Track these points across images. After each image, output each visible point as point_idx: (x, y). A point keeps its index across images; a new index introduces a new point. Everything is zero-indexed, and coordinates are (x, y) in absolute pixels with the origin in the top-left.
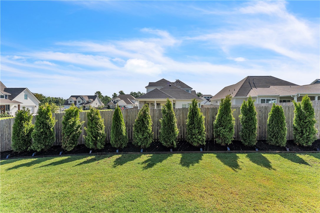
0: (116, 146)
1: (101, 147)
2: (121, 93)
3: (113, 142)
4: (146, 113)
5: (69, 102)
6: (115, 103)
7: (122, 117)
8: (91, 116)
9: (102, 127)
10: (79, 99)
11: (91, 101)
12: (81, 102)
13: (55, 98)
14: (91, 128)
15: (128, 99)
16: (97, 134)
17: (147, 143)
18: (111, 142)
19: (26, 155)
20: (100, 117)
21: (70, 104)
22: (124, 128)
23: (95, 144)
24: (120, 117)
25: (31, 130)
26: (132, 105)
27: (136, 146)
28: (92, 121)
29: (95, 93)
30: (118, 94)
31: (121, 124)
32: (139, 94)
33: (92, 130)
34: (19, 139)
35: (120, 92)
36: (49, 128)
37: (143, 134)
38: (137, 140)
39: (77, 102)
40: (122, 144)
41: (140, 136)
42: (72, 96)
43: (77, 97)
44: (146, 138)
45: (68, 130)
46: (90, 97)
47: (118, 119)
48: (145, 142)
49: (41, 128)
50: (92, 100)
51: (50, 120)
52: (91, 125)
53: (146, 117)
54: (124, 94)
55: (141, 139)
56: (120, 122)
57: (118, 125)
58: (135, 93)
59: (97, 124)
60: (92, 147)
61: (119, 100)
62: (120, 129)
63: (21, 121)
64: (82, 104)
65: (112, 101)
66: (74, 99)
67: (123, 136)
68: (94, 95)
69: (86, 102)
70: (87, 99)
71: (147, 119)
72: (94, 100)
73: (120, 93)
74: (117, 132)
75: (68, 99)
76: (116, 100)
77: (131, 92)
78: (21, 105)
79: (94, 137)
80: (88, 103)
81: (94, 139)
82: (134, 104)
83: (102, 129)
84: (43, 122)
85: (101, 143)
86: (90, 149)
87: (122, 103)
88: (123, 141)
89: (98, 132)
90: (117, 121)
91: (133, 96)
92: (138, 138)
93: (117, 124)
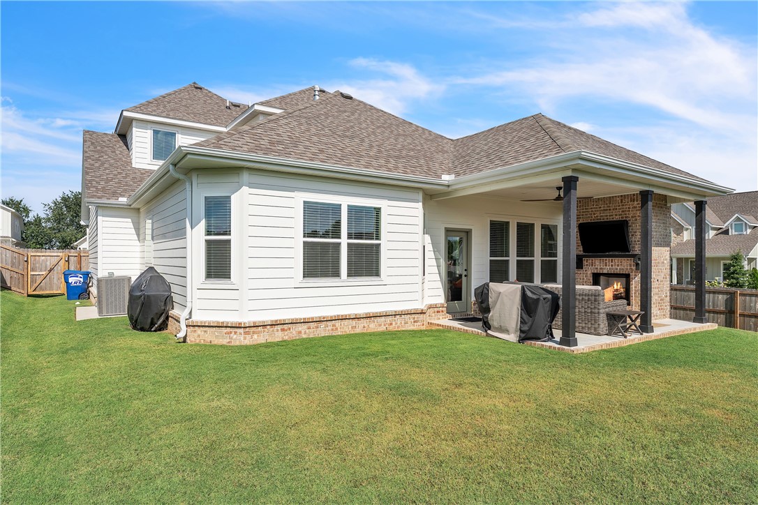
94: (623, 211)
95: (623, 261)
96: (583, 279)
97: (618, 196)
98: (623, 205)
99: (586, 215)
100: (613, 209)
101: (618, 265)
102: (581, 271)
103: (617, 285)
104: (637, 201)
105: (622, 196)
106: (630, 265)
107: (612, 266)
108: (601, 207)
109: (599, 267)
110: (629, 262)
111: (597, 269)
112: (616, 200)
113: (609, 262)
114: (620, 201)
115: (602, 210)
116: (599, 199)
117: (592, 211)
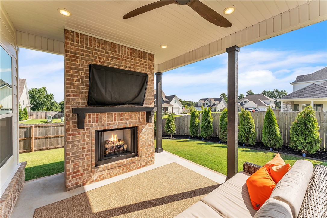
0: (268, 145)
1: (252, 143)
2: (250, 93)
3: (266, 140)
4: (309, 116)
5: (199, 105)
6: (242, 104)
7: (275, 119)
8: (243, 116)
9: (253, 126)
10: (207, 102)
11: (217, 104)
12: (209, 104)
13: (188, 101)
14: (244, 126)
15: (260, 100)
16: (250, 132)
17: (311, 148)
18: (263, 141)
19: (197, 139)
20: (251, 117)
21: (200, 106)
22: (278, 129)
23: (247, 140)
24: (273, 118)
25: (199, 123)
26: (265, 107)
27: (294, 150)
28: (244, 120)
29: (220, 95)
30: (245, 95)
31: (274, 125)
32: (275, 92)
33: (245, 127)
34: (193, 128)
35: (247, 92)
36: (210, 123)
37: (305, 138)
38: (296, 143)
39: (205, 104)
40: (276, 144)
41: (301, 139)
42: (201, 100)
43: (205, 100)
44: (310, 143)
45: (225, 126)
46: (216, 99)
47: (271, 120)
48: (308, 147)
49: (206, 123)
50: (218, 102)
51: (210, 118)
52: (244, 124)
53: (310, 121)
54: (253, 94)
55: (302, 143)
56: (273, 123)
57: (271, 126)
58: (268, 92)
59: (249, 123)
60: (245, 142)
61: (247, 102)
62: (274, 129)
63: (194, 117)
64: (209, 106)
65: (239, 102)
66: (203, 102)
67: (278, 137)
68: (219, 97)
69: (212, 104)
70: (213, 102)
71: (312, 122)
72: (220, 102)
73: (248, 94)
74: (270, 132)
75: (198, 102)
76: (243, 101)
77: (263, 92)
78: (173, 107)
79: (247, 134)
80: (215, 105)
81: (247, 135)
82: (268, 106)
83: (253, 128)
84: (206, 119)
85: (252, 140)
86: (244, 143)
87: (251, 104)
88: (277, 142)
89: (250, 130)
90: (269, 122)
91: (266, 95)
92: (297, 141)
93: (269, 125)
94: (132, 65)
95: (133, 115)
96: (84, 140)
97: (128, 48)
98: (132, 59)
99: (89, 56)
100: (123, 60)
101: (128, 119)
102: (81, 131)
103: (114, 137)
104: (144, 59)
105: (131, 49)
106: (139, 118)
107: (121, 120)
108: (108, 53)
109: (106, 123)
110: (138, 115)
111: (103, 125)
112: (125, 51)
113: (118, 115)
114: (129, 53)
115: (109, 57)
116: (105, 42)
117: (97, 54)
